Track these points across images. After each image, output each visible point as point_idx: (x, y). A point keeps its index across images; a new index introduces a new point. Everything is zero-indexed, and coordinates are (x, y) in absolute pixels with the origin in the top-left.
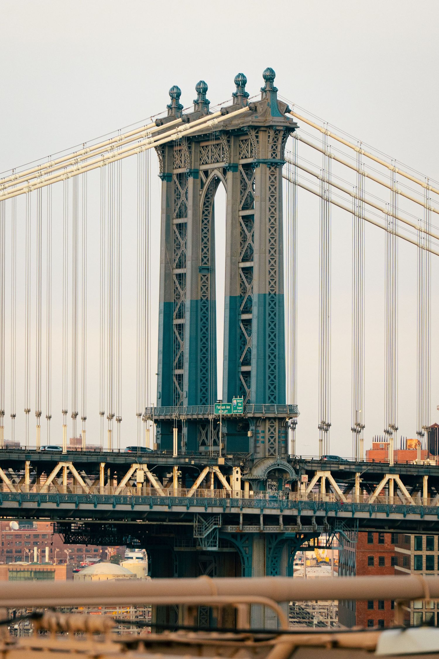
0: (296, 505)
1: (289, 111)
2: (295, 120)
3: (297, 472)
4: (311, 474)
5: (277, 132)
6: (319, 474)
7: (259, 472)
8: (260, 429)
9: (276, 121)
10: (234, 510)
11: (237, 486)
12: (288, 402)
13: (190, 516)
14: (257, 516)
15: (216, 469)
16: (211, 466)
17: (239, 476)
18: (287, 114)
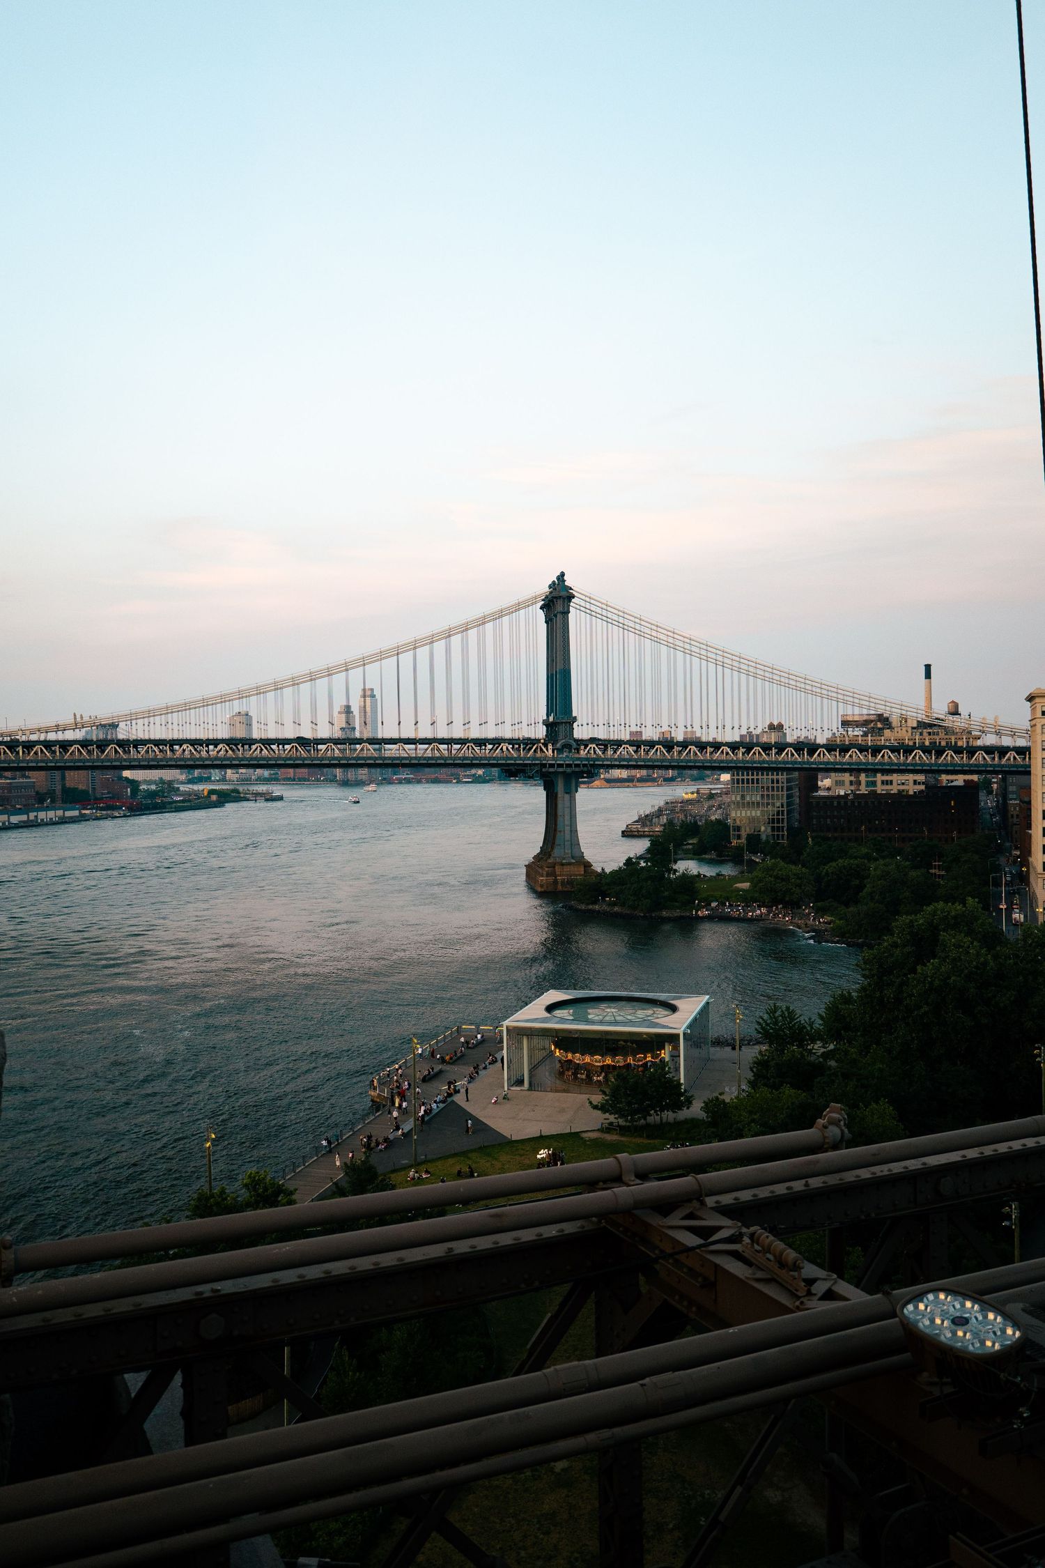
0: (579, 759)
1: (571, 589)
2: (574, 593)
3: (579, 745)
4: (586, 746)
5: (564, 599)
6: (590, 746)
7: (558, 745)
8: (561, 727)
9: (563, 593)
10: (544, 762)
11: (550, 751)
12: (574, 715)
13: (526, 765)
14: (554, 764)
15: (541, 745)
16: (537, 743)
17: (551, 747)
18: (571, 591)
